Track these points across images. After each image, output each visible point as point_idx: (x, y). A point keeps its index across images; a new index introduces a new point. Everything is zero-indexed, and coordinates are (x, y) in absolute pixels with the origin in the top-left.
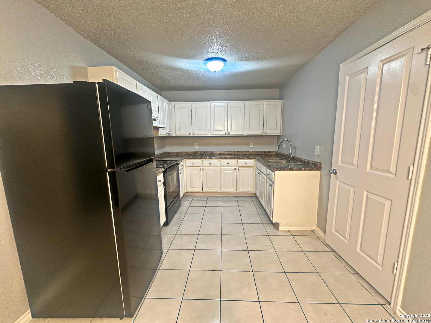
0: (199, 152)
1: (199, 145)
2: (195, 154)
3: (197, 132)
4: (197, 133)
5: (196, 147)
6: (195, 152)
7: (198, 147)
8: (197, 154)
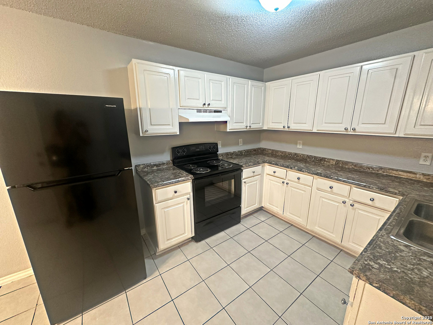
0: (301, 155)
1: (304, 144)
2: (295, 156)
3: (295, 125)
4: (294, 127)
5: (298, 147)
6: (296, 154)
7: (301, 147)
8: (297, 157)
